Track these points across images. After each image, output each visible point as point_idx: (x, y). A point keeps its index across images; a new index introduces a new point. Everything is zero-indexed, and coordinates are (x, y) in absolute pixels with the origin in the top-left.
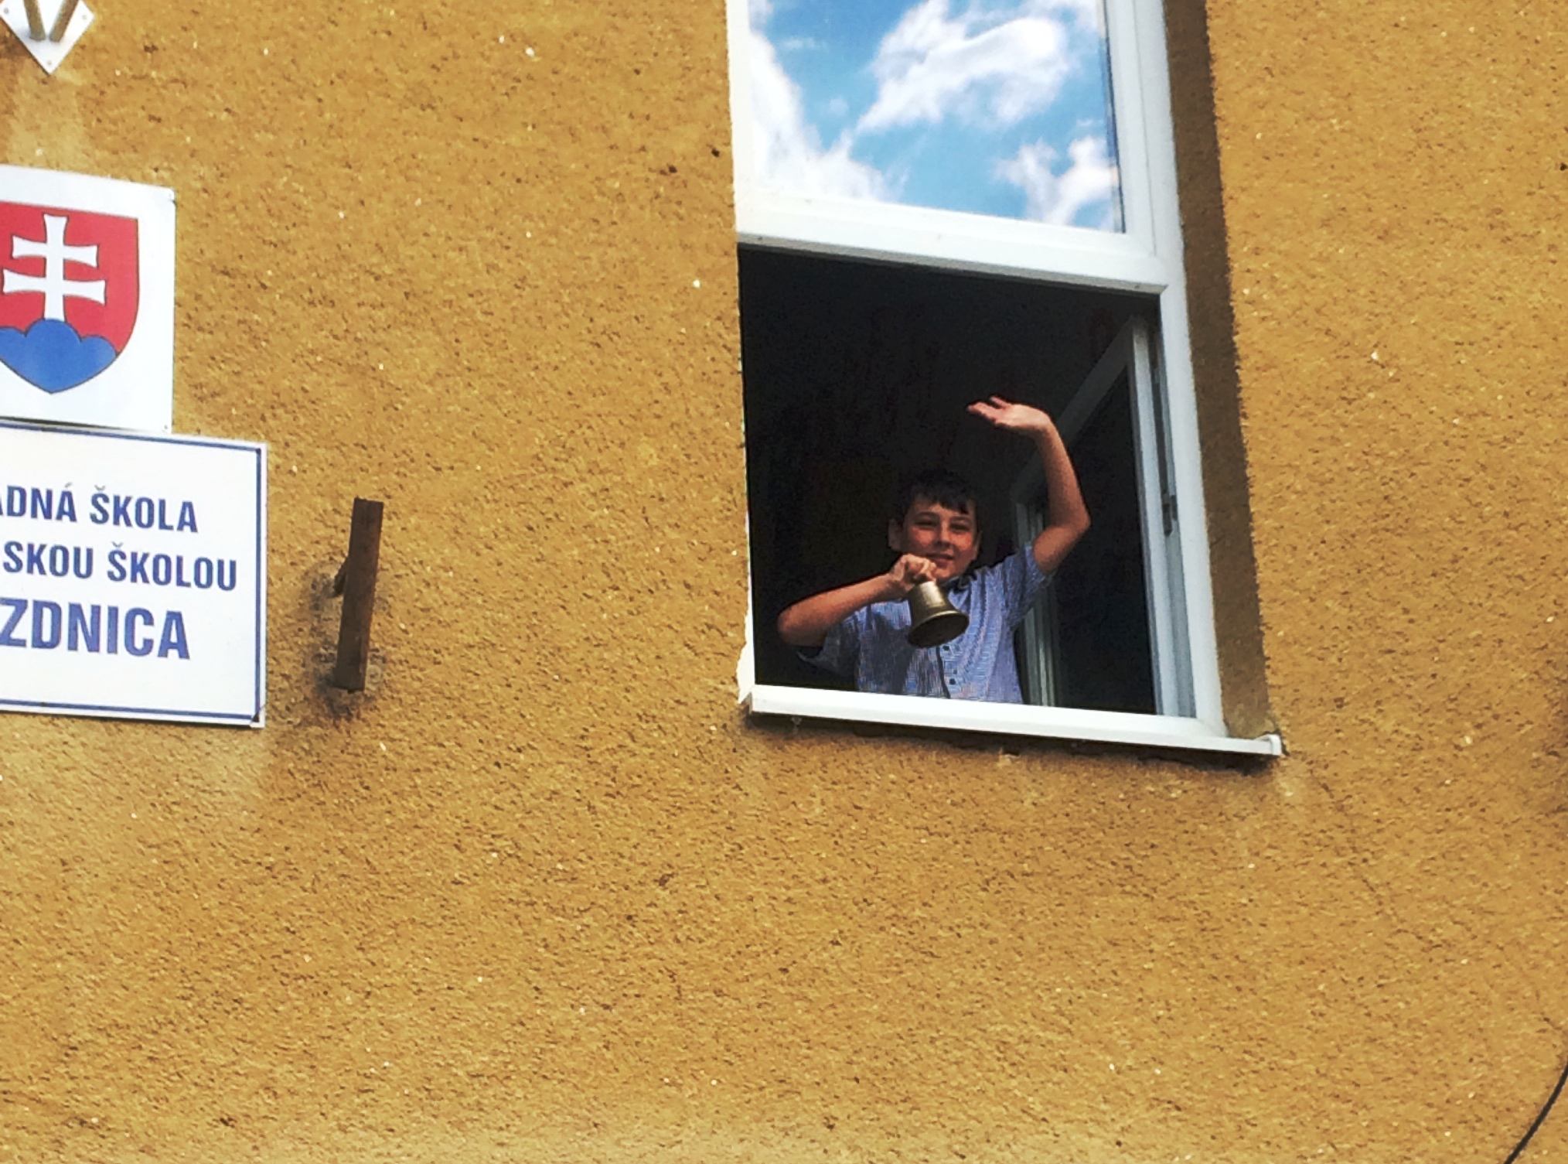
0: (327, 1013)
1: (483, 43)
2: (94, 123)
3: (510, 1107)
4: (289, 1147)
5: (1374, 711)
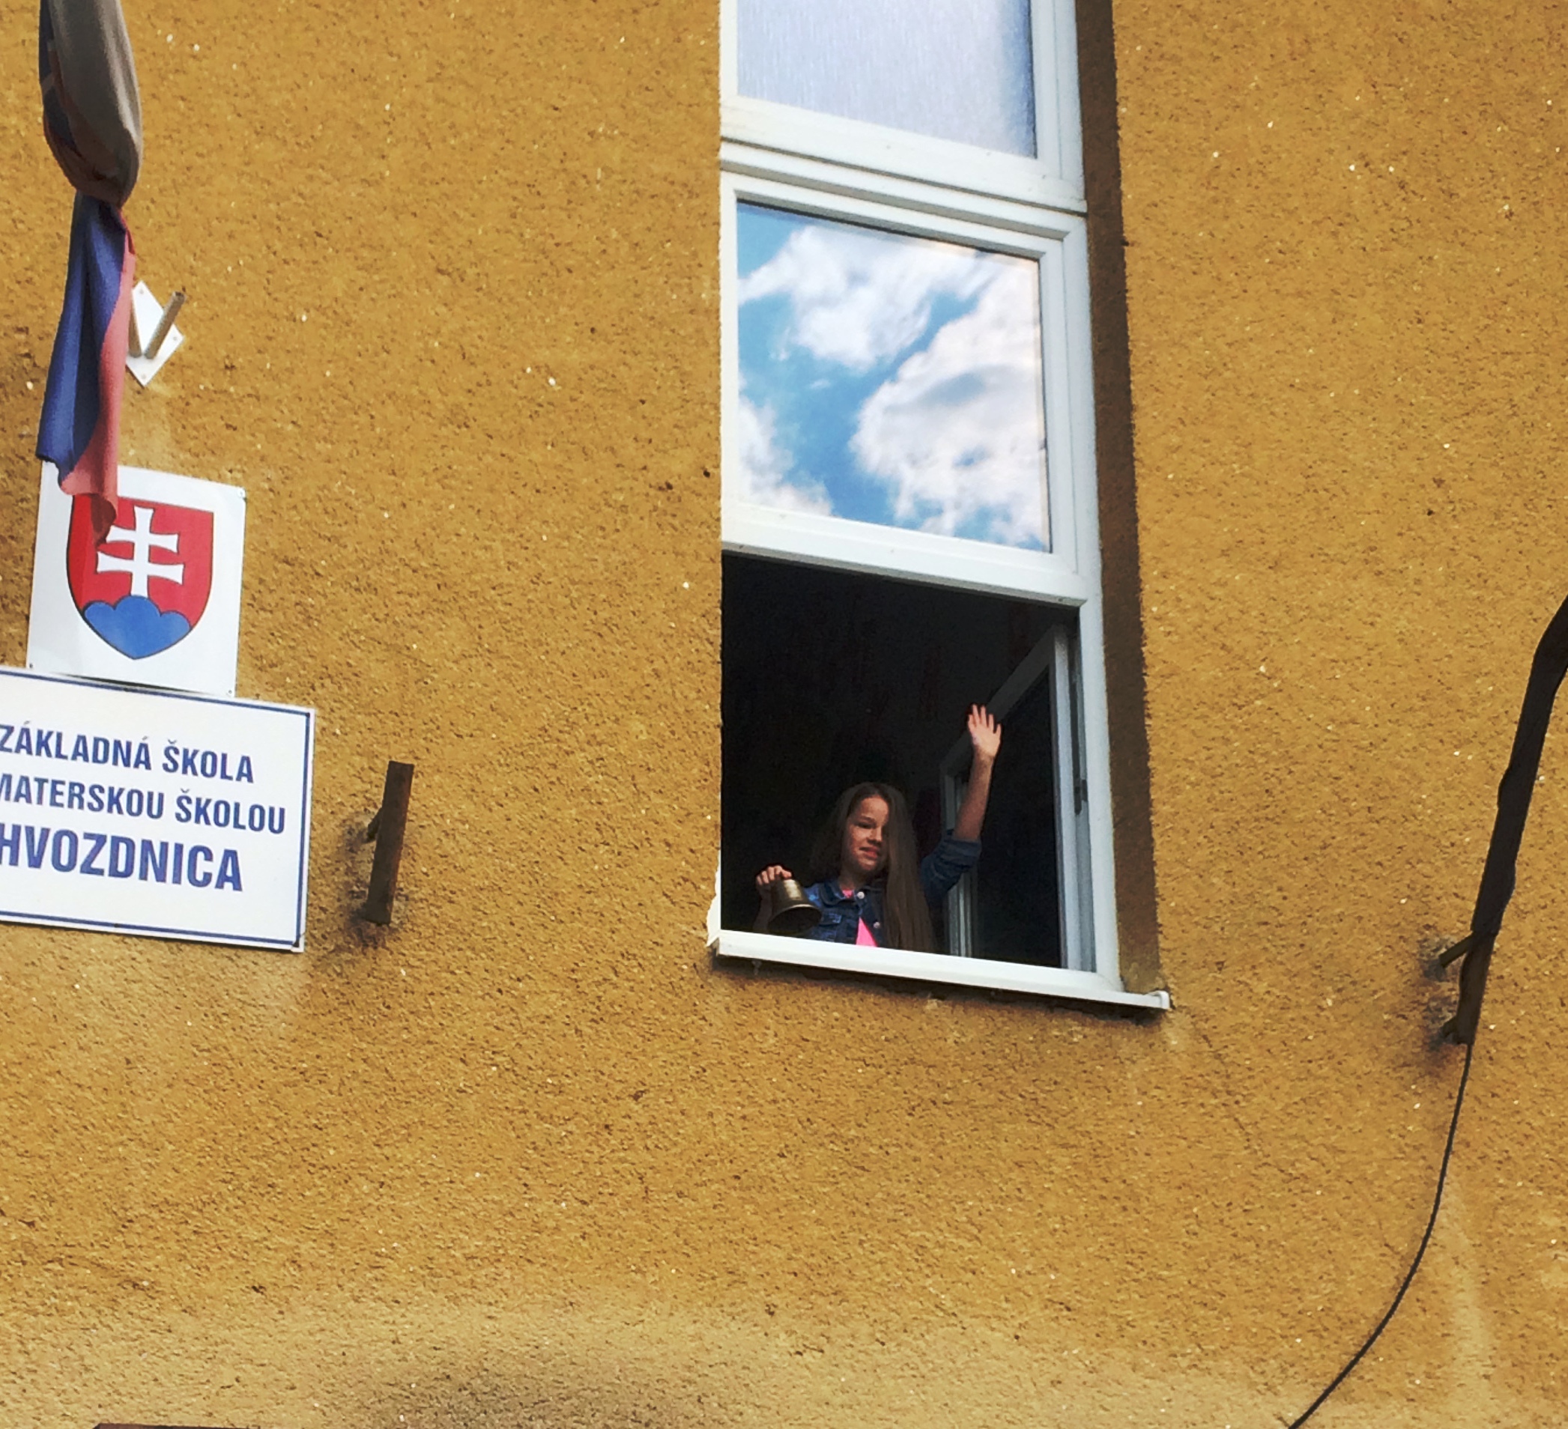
0: (346, 1199)
1: (513, 373)
2: (180, 430)
3: (499, 1286)
4: (310, 1311)
5: (1250, 974)
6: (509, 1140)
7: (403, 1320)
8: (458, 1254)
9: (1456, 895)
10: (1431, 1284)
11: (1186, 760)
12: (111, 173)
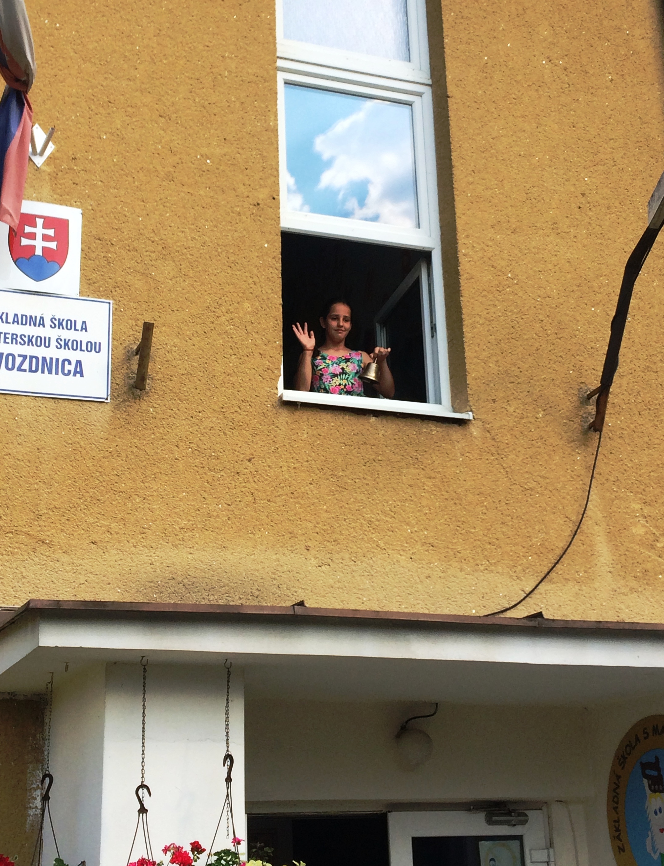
0: (130, 505)
1: (192, 158)
2: (54, 185)
3: (194, 540)
4: (116, 552)
5: (506, 404)
6: (197, 479)
7: (154, 555)
8: (177, 527)
9: (594, 369)
10: (586, 534)
11: (478, 315)
12: (24, 79)
